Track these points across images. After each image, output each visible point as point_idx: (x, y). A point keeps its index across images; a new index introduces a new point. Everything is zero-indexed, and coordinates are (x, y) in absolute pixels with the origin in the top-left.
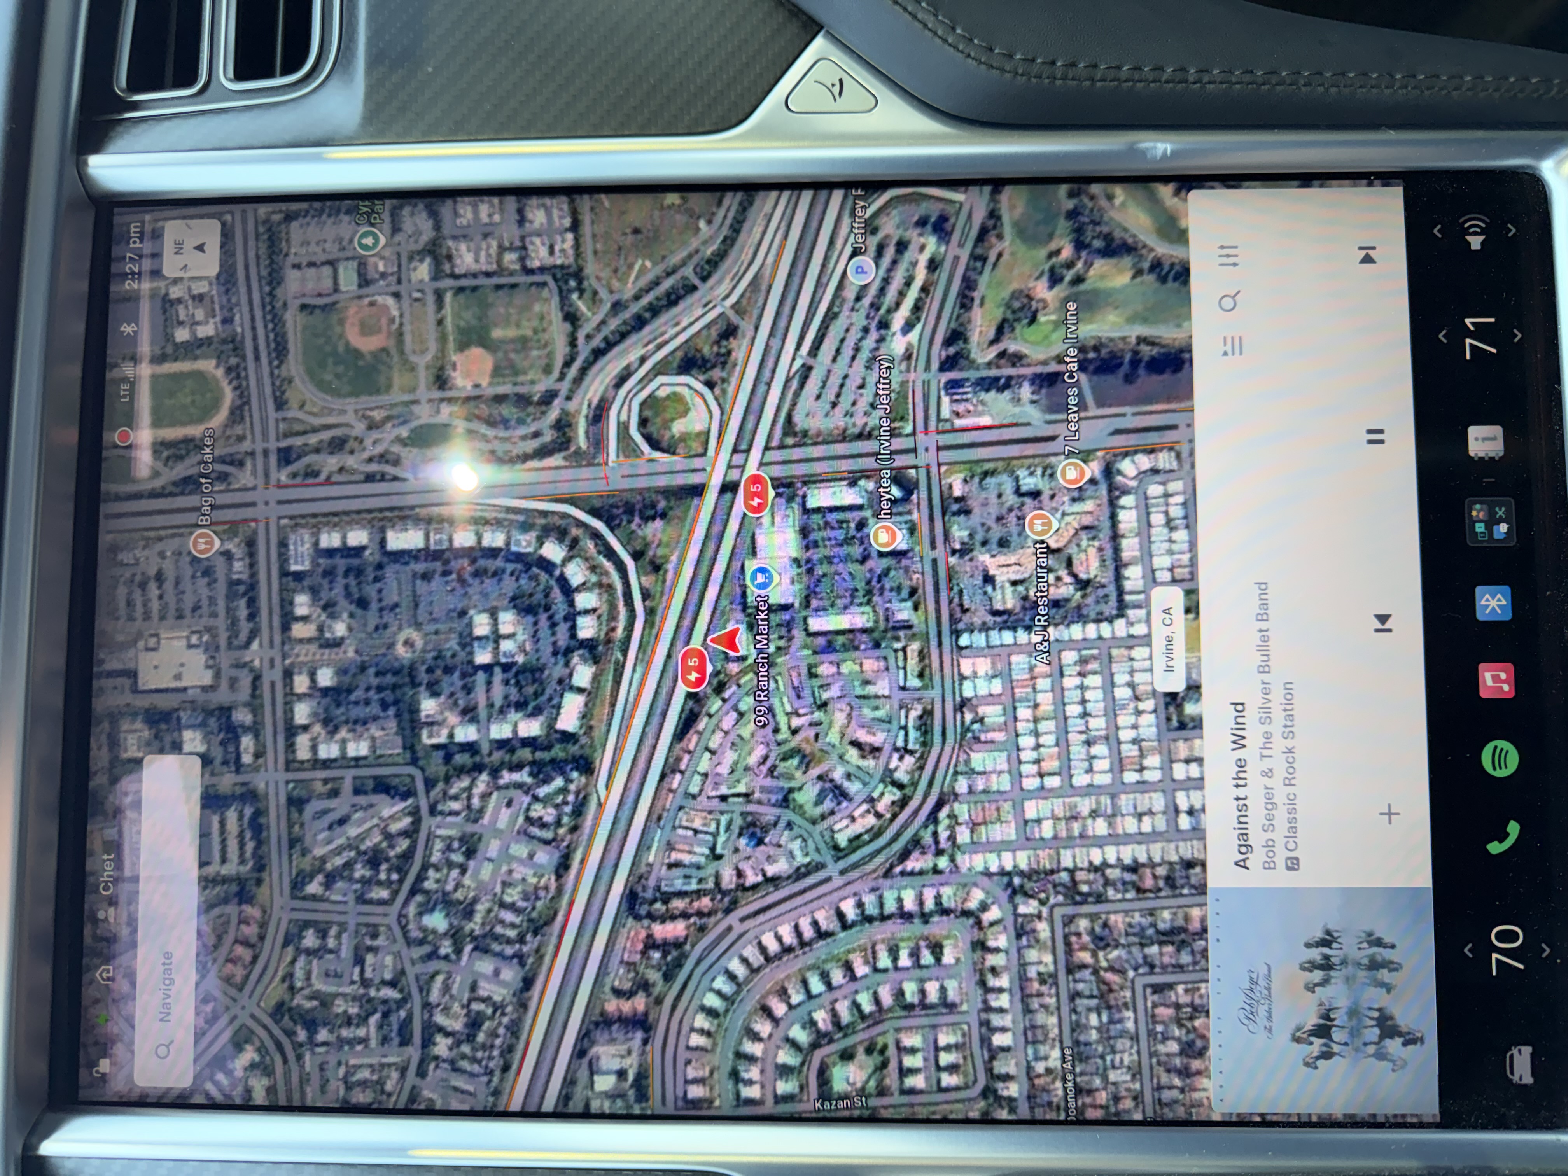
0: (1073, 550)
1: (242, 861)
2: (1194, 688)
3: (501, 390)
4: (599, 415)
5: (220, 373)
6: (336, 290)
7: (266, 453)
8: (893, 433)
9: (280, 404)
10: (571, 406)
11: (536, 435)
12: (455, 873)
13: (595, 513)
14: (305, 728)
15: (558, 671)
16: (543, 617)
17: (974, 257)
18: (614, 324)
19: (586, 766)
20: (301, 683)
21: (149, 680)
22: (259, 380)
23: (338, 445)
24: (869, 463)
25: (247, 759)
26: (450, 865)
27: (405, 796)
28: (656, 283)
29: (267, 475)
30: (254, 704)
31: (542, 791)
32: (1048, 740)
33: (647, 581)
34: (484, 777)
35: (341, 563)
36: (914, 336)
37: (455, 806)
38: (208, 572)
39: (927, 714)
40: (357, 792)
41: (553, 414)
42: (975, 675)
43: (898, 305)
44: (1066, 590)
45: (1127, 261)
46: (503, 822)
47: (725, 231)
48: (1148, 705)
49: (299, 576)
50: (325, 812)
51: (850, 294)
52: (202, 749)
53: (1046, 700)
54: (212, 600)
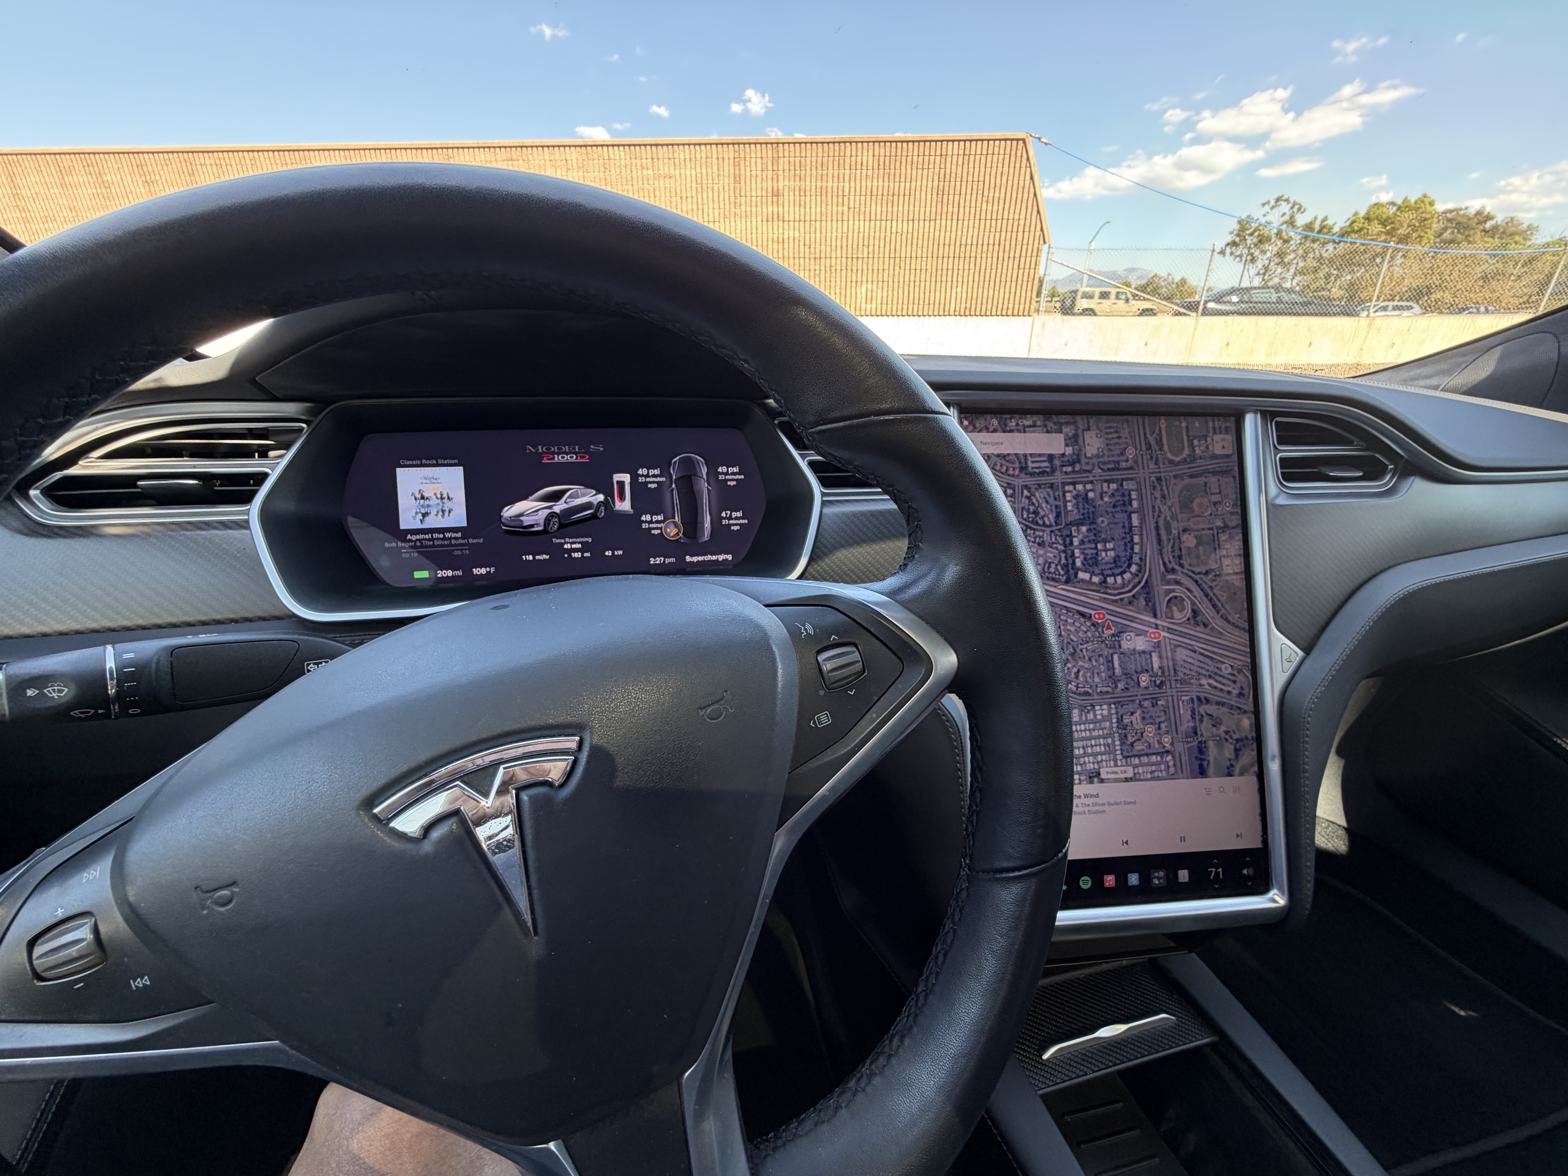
0: (1143, 741)
1: (1033, 468)
2: (1102, 781)
3: (1183, 550)
4: (1177, 583)
5: (1184, 456)
6: (1212, 494)
7: (1160, 472)
8: (1176, 680)
9: (1175, 477)
10: (1179, 573)
11: (1170, 562)
12: (1033, 539)
13: (1146, 582)
14: (1075, 488)
15: (1097, 571)
16: (1113, 566)
17: (1232, 706)
18: (1206, 587)
19: (1067, 582)
20: (1089, 487)
21: (1087, 435)
22: (1181, 469)
23: (1163, 497)
24: (1166, 674)
25: (1064, 469)
26: (1035, 538)
27: (1055, 522)
28: (1219, 600)
29: (1153, 473)
30: (1081, 471)
31: (1059, 567)
32: (1084, 734)
33: (1126, 600)
34: (1063, 548)
35: (1126, 499)
36: (1207, 687)
37: (1053, 539)
38: (1122, 454)
39: (1089, 694)
40: (1056, 506)
41: (1177, 567)
42: (1102, 710)
43: (1216, 681)
44: (1130, 739)
45: (1233, 756)
46: (1049, 555)
47: (1236, 623)
48: (1096, 767)
49: (1122, 485)
50: (1049, 495)
51: (1219, 665)
52: (1067, 453)
53: (1095, 733)
54: (1113, 456)
